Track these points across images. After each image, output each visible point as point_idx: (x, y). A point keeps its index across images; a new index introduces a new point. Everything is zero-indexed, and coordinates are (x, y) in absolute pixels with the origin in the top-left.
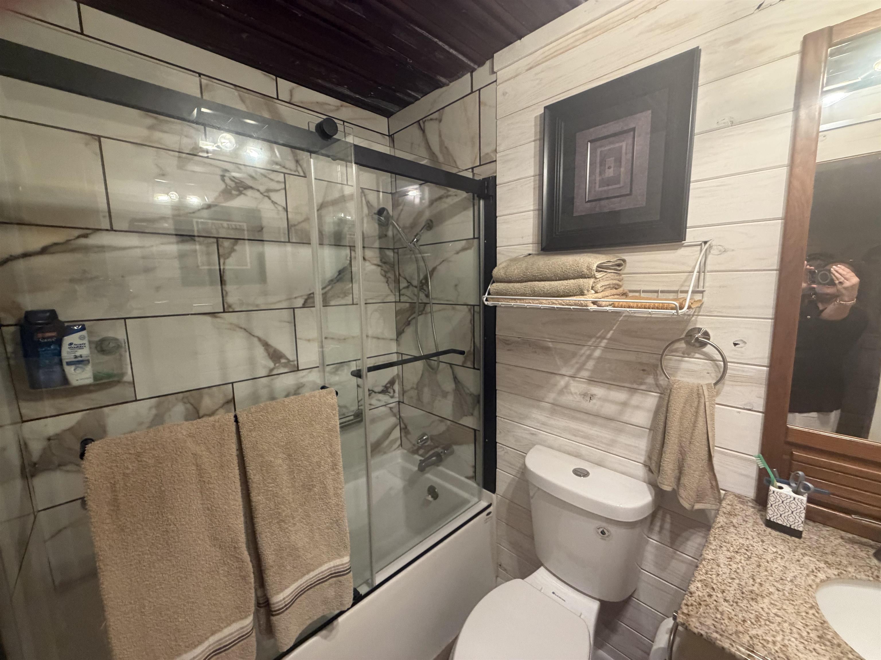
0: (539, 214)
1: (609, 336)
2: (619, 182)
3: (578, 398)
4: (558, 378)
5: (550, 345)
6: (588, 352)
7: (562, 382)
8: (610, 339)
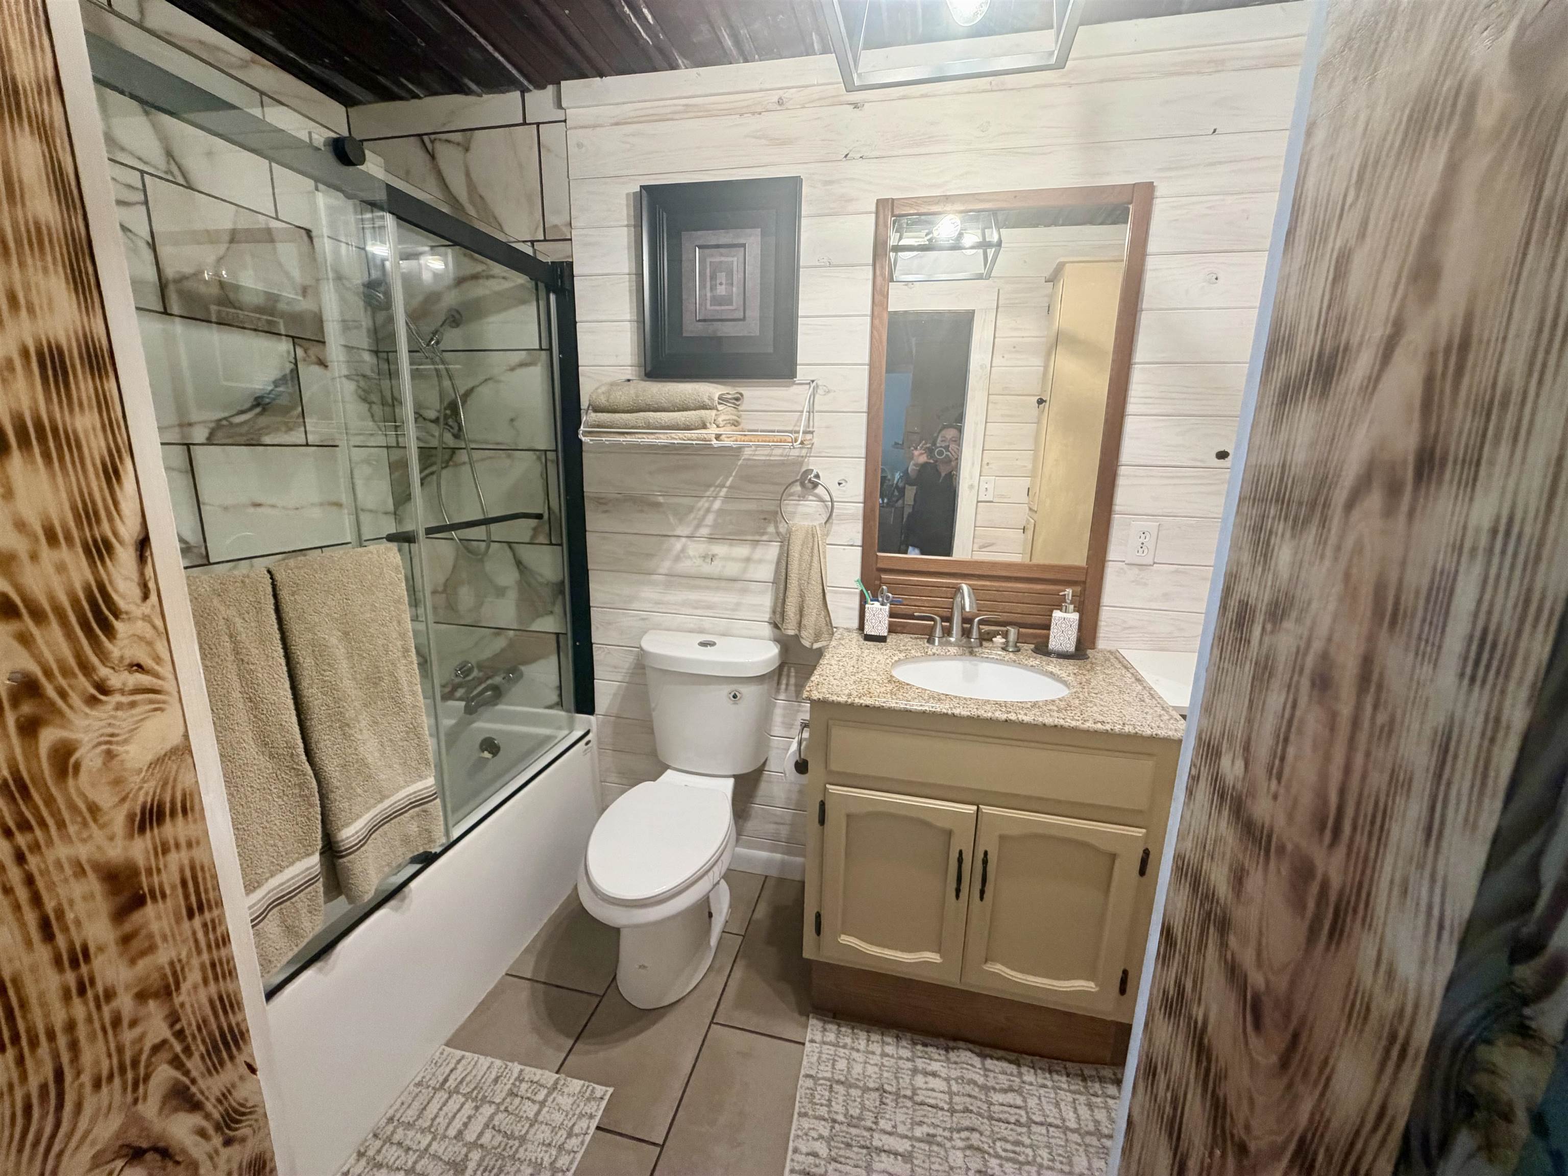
0: (638, 328)
1: (728, 484)
2: (731, 304)
3: (699, 561)
4: (673, 540)
5: (661, 499)
6: (707, 505)
7: (678, 545)
8: (730, 487)
